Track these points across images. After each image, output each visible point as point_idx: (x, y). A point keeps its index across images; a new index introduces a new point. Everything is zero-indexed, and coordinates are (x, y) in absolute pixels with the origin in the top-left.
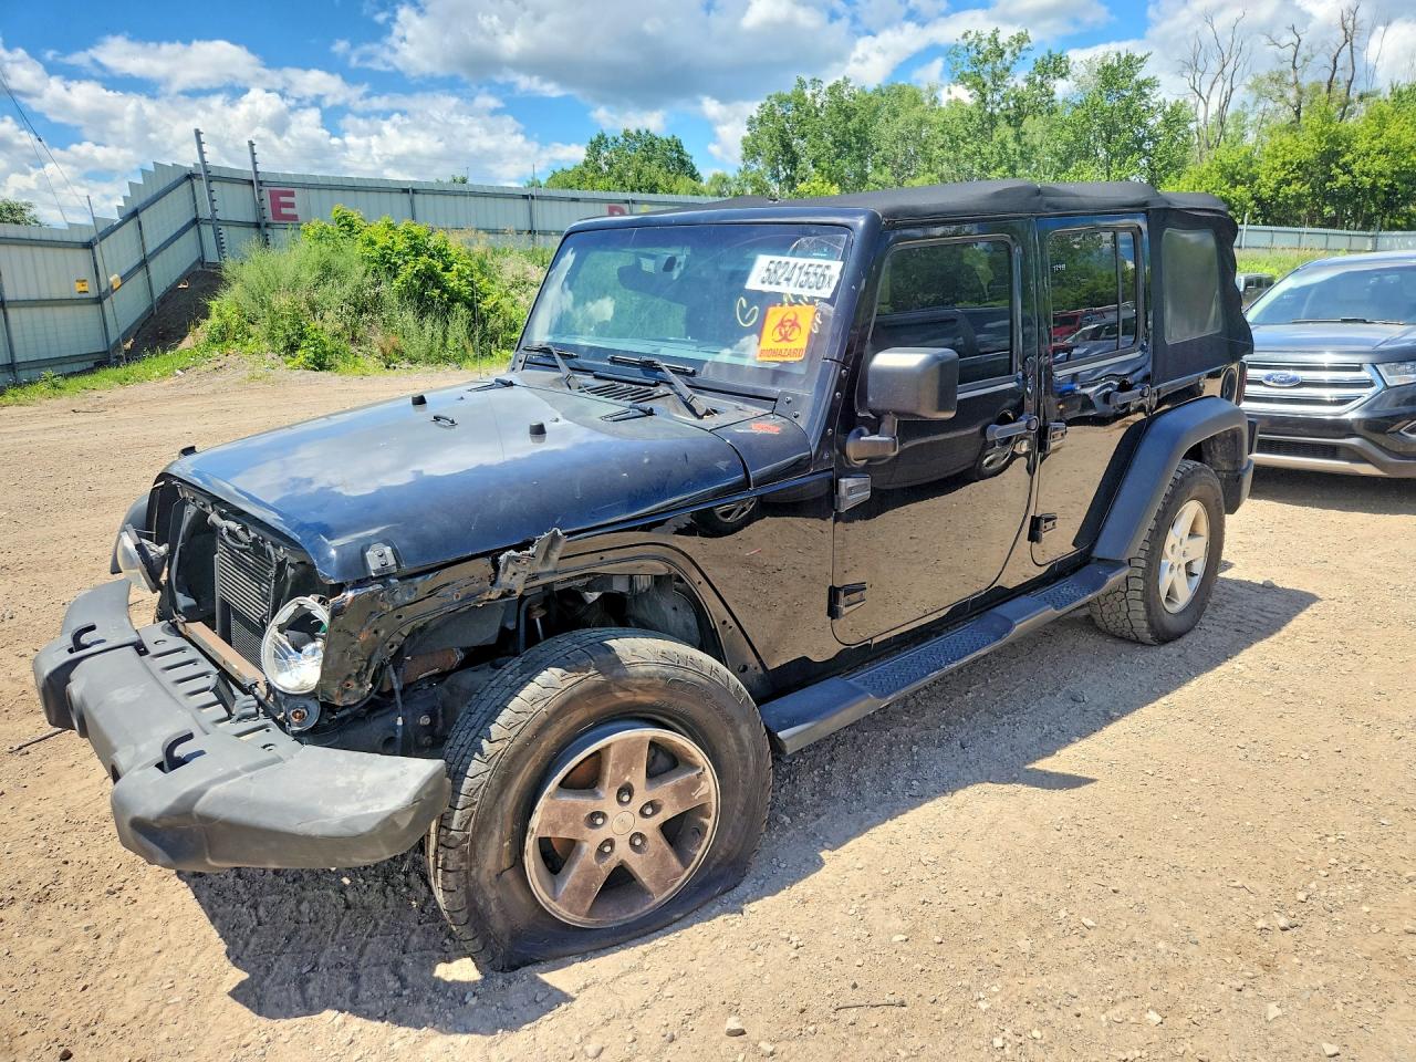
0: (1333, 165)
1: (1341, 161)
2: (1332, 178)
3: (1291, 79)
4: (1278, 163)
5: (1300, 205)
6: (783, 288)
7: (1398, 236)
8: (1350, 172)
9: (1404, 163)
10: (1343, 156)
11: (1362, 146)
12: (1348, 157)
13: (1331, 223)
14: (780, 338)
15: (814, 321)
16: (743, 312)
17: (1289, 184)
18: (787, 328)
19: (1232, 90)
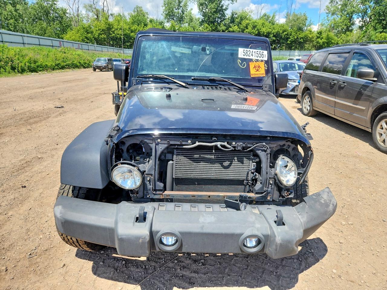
0: (110, 31)
1: (112, 30)
2: (111, 34)
3: (94, 7)
4: (97, 29)
5: (105, 41)
6: (251, 57)
7: (127, 50)
8: (114, 33)
9: (125, 32)
10: (112, 29)
11: (116, 27)
12: (113, 29)
13: (113, 46)
14: (256, 71)
15: (265, 66)
16: (241, 64)
17: (101, 35)
18: (257, 68)
19: (79, 7)
